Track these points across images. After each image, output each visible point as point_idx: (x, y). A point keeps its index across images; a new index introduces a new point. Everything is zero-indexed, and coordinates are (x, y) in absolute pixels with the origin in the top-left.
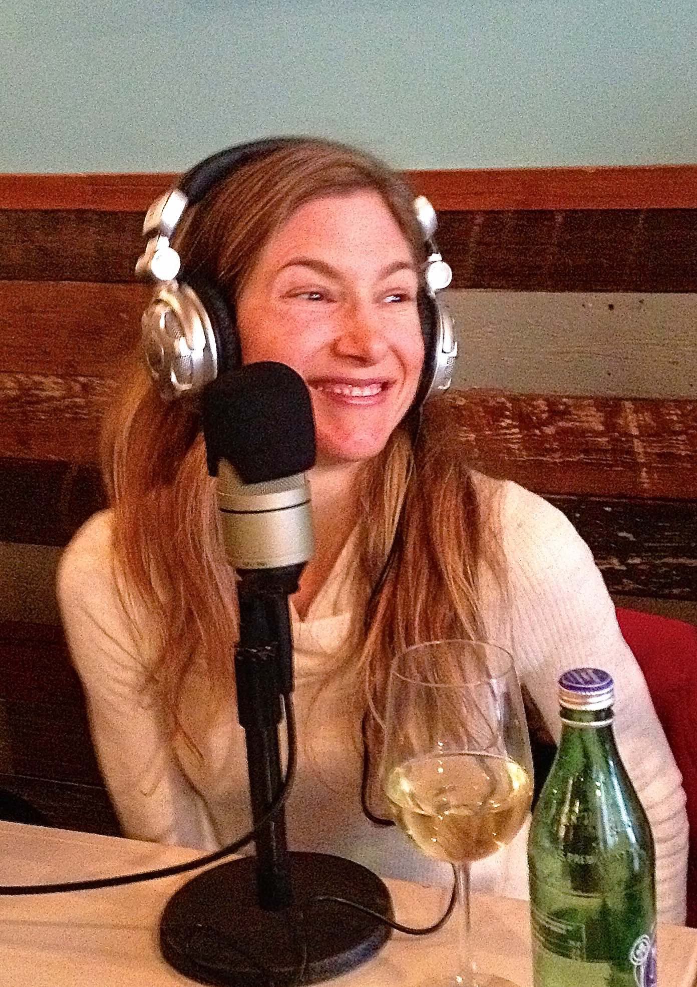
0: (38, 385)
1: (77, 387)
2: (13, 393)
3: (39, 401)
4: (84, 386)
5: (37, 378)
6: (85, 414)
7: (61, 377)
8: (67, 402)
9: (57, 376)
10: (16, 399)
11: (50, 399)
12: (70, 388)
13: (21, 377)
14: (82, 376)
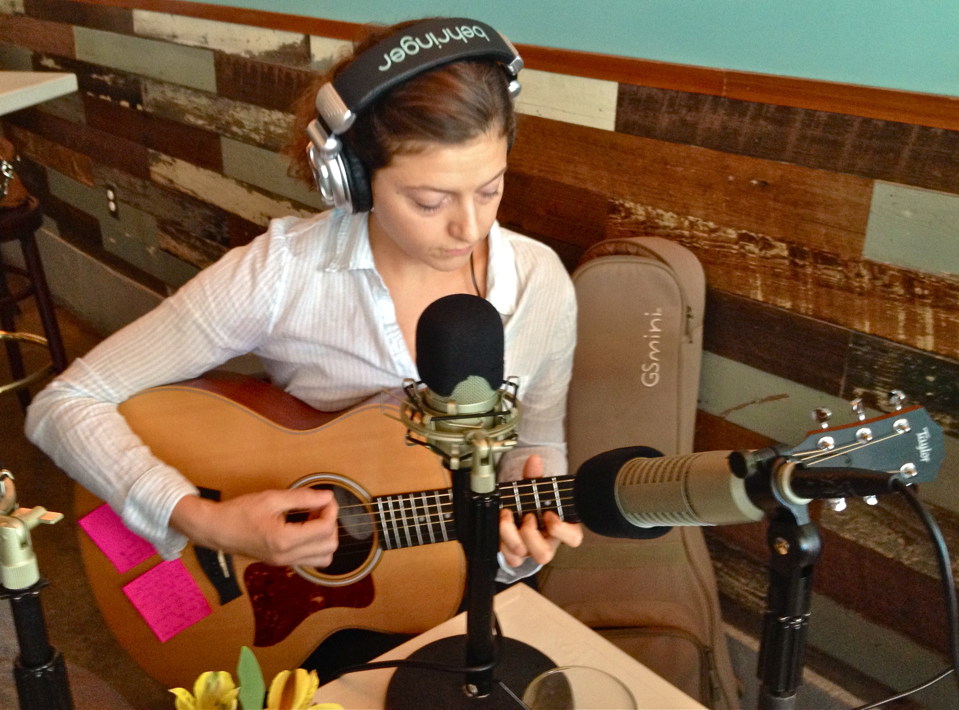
0: (660, 216)
1: (687, 223)
2: (641, 218)
3: (658, 227)
4: (691, 223)
5: (660, 211)
6: (688, 243)
7: (678, 214)
8: (678, 232)
9: (674, 212)
10: (643, 223)
11: (665, 227)
12: (682, 223)
13: (650, 209)
14: (692, 215)
